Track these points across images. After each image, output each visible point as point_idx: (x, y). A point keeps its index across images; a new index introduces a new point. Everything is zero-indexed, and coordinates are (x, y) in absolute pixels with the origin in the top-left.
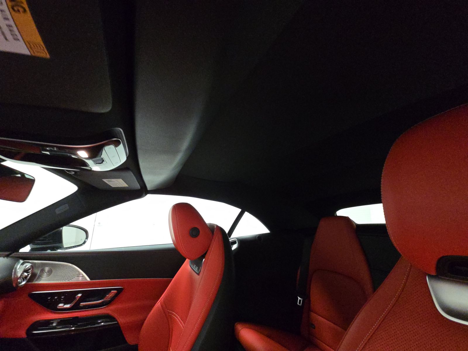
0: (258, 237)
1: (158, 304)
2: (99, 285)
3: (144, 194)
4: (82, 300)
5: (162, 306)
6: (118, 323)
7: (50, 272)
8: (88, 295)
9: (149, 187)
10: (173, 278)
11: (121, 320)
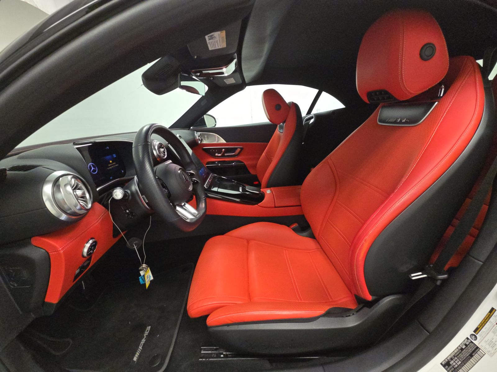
0: (332, 112)
1: (264, 154)
2: (232, 145)
3: (244, 87)
4: (225, 152)
5: (265, 155)
6: (244, 164)
7: (208, 138)
8: (228, 150)
9: (247, 80)
10: (269, 142)
11: (246, 163)
